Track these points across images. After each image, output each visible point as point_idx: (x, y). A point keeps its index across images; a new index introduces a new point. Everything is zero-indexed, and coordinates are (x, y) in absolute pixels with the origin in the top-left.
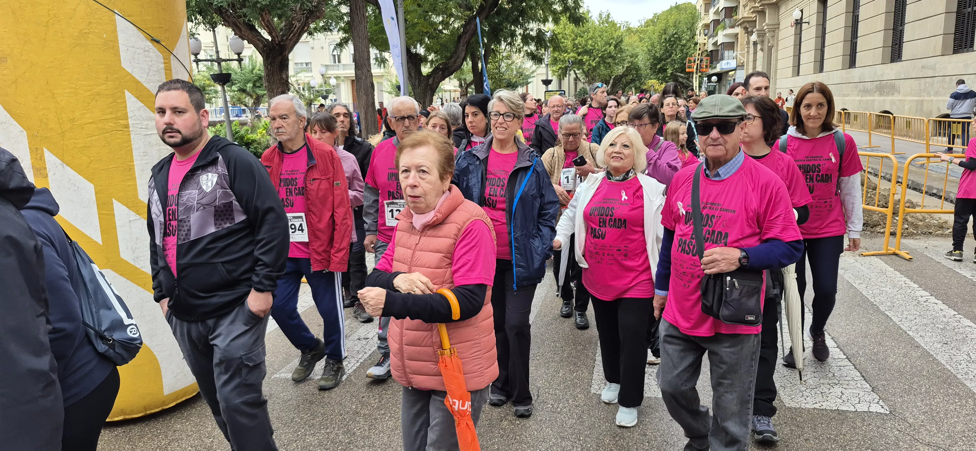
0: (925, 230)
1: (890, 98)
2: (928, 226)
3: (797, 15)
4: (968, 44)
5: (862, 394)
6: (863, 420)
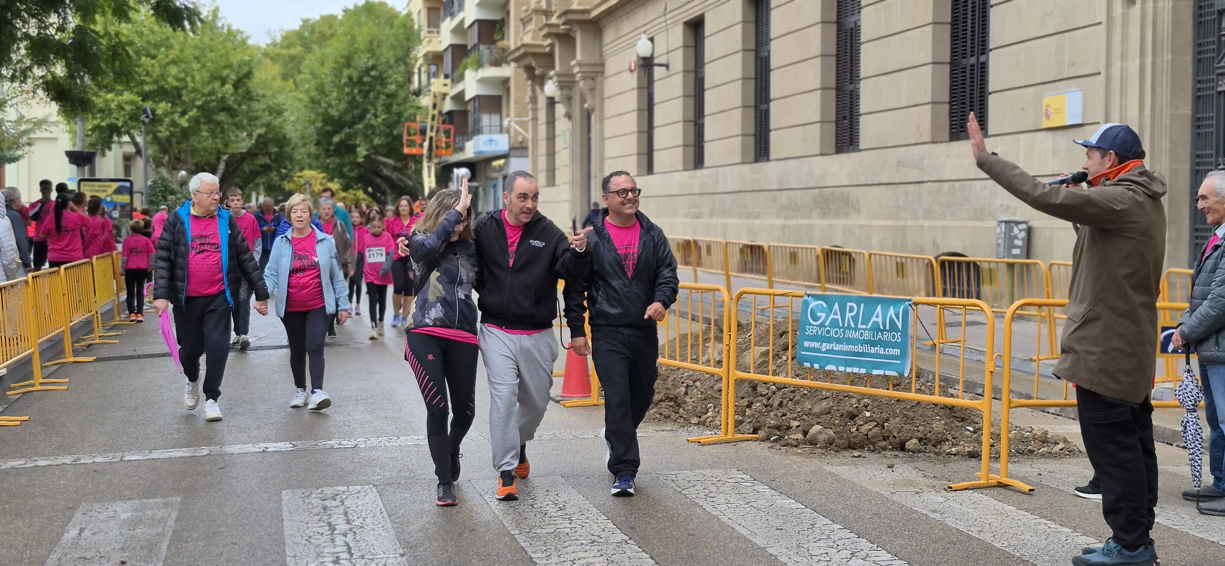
3: (643, 48)
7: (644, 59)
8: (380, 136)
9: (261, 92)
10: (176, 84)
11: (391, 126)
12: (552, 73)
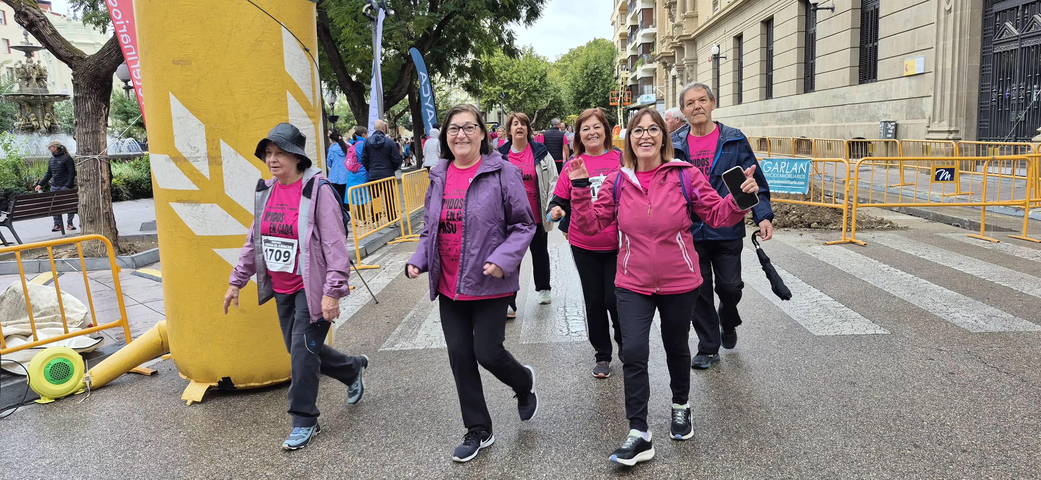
0: (868, 225)
1: (806, 125)
2: (870, 222)
3: (715, 50)
4: (872, 75)
5: (866, 325)
6: (874, 339)
7: (715, 55)
8: (600, 98)
9: (550, 82)
10: (516, 81)
11: (605, 93)
12: (674, 64)
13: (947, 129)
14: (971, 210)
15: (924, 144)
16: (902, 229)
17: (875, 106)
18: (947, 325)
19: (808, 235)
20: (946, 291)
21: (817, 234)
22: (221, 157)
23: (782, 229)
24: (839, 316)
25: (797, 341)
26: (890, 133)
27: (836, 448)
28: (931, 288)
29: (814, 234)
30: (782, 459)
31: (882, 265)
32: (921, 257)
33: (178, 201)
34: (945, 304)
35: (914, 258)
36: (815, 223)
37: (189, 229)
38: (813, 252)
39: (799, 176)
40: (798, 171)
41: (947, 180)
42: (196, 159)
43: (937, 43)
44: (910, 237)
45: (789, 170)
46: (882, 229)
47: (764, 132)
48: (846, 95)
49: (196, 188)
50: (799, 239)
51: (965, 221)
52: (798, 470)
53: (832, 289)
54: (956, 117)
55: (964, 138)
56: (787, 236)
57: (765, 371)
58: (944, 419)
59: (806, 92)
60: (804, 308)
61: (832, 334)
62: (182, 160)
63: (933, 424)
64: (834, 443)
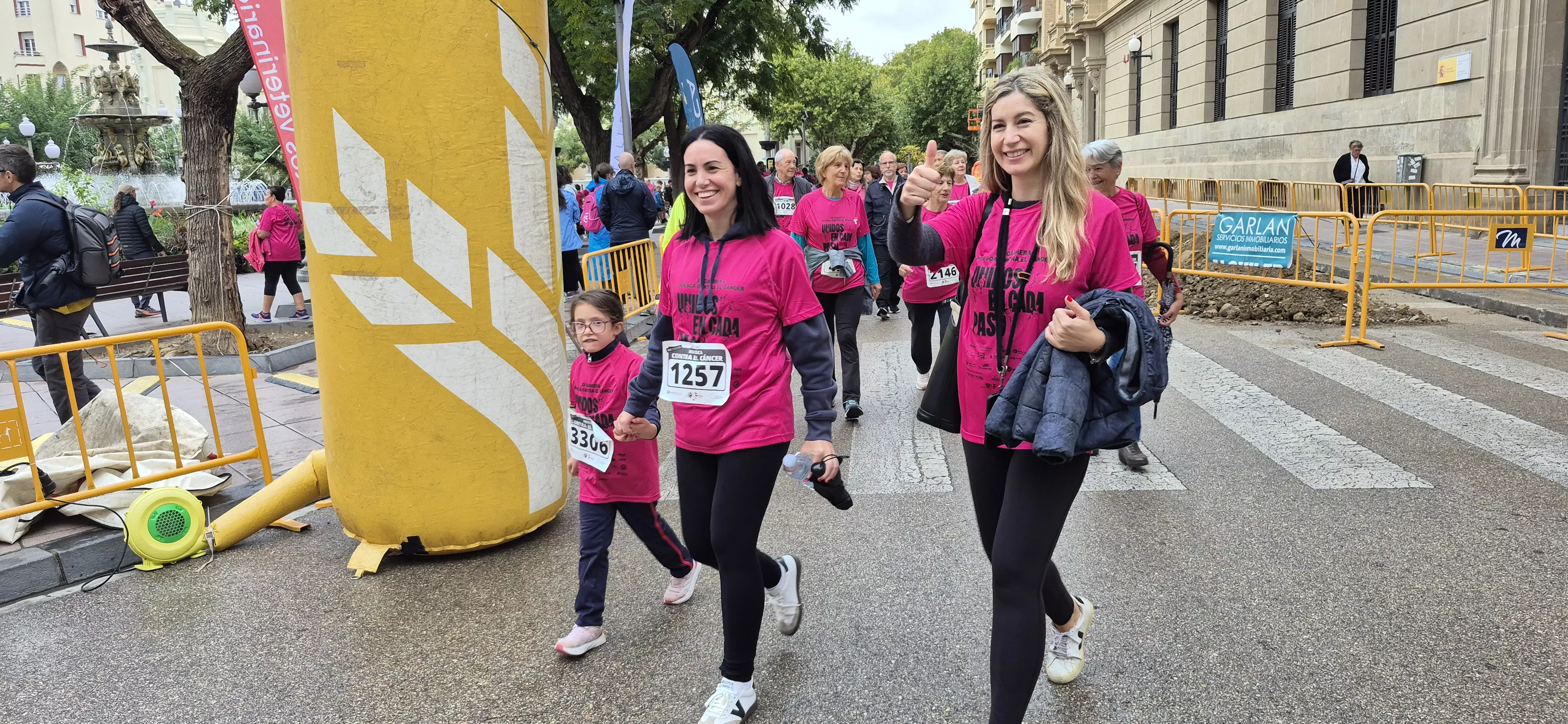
0: (1385, 318)
1: (1278, 161)
2: (1387, 313)
3: (1134, 45)
4: (1385, 83)
5: (1394, 474)
6: (1408, 495)
7: (1134, 52)
8: (953, 119)
10: (825, 94)
11: (961, 111)
12: (1069, 68)
13: (1506, 167)
14: (1546, 294)
15: (1471, 190)
16: (1438, 323)
17: (1390, 130)
18: (1524, 475)
19: (1289, 333)
20: (1518, 421)
21: (1304, 330)
22: (407, 207)
23: (1247, 323)
24: (1349, 460)
25: (1284, 497)
26: (1413, 174)
27: (1360, 667)
28: (1494, 417)
29: (1299, 329)
30: (1274, 683)
31: (1411, 380)
32: (1473, 367)
33: (344, 273)
34: (1519, 442)
35: (1462, 369)
36: (1300, 314)
37: (360, 316)
38: (1300, 358)
39: (1276, 240)
40: (1275, 232)
41: (1515, 246)
42: (372, 210)
43: (1493, 32)
44: (1451, 336)
45: (1261, 230)
46: (1407, 323)
47: (1210, 171)
48: (1344, 114)
49: (371, 254)
50: (1275, 337)
51: (1540, 312)
52: (1301, 700)
53: (1334, 417)
54: (1522, 148)
55: (1534, 181)
56: (1256, 333)
57: (1237, 543)
58: (1532, 624)
59: (1278, 109)
60: (1292, 445)
61: (1340, 487)
62: (351, 211)
63: (1514, 633)
64: (1356, 659)
